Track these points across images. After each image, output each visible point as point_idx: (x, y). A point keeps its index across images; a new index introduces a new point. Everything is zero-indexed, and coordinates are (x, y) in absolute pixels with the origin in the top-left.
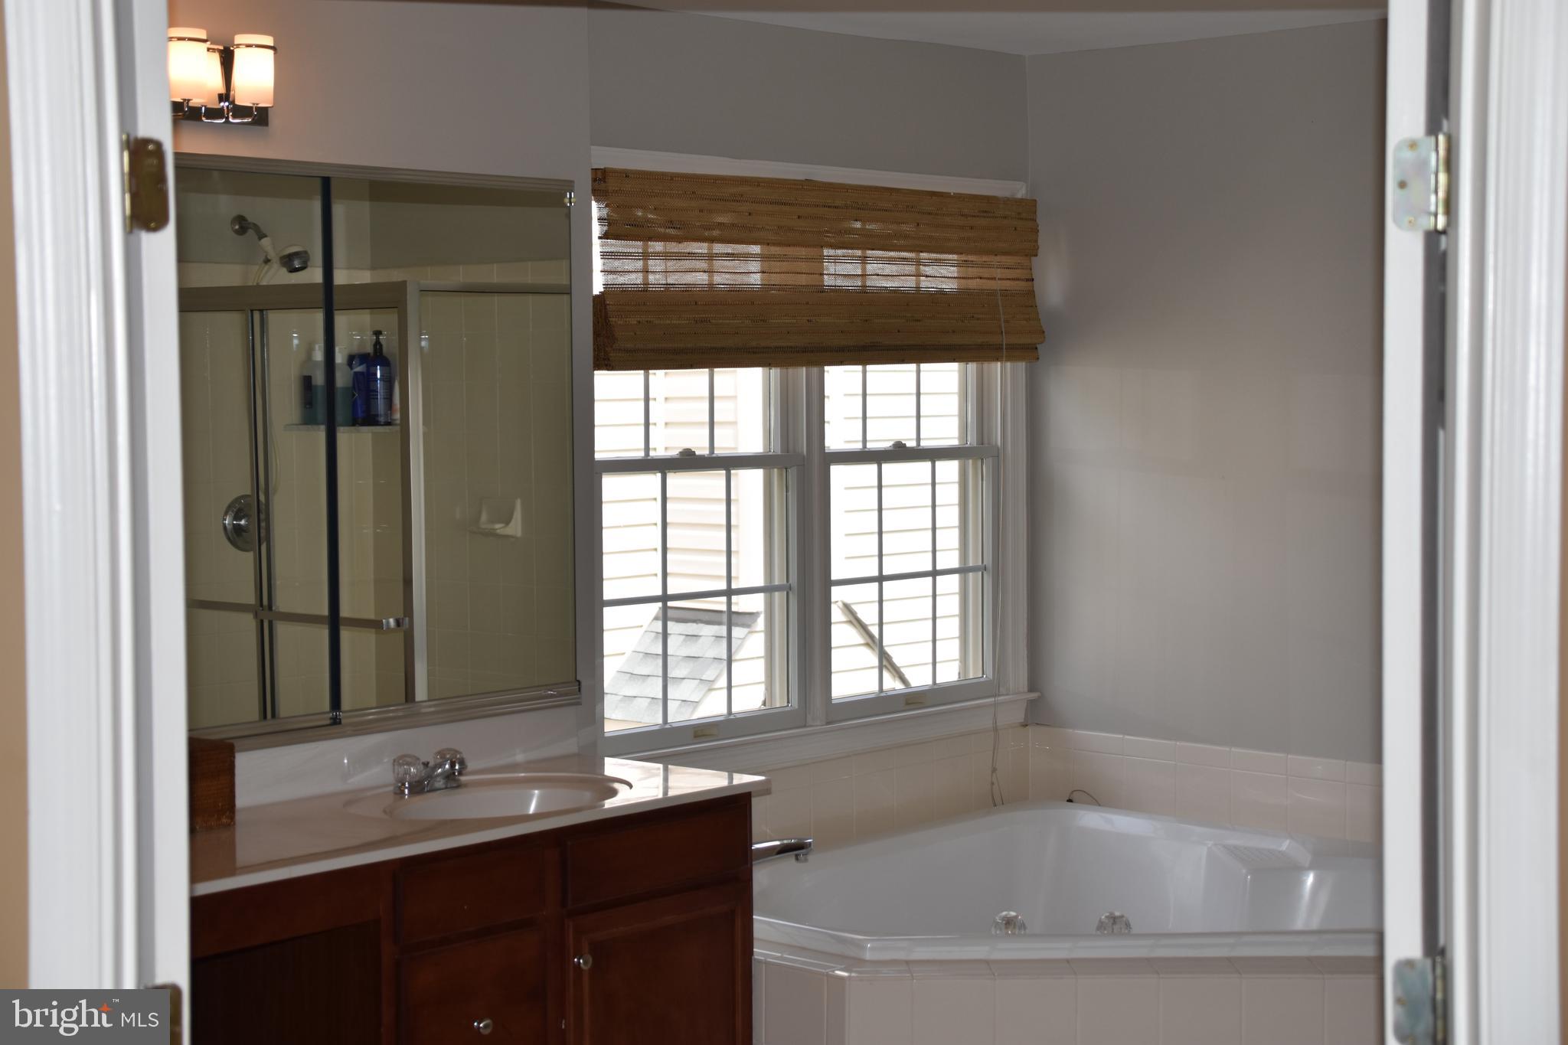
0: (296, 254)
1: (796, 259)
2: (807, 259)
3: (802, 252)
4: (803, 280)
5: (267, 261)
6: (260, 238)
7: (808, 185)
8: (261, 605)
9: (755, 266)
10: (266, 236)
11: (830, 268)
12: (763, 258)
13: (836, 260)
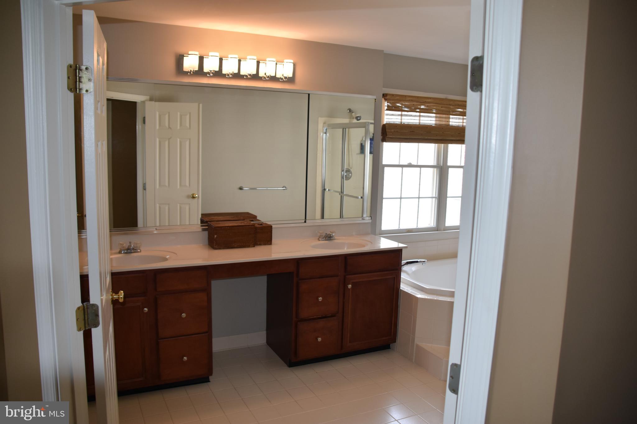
0: (358, 117)
1: (442, 118)
2: (445, 118)
3: (444, 116)
4: (444, 123)
5: (353, 118)
6: (352, 113)
7: (446, 99)
8: (342, 192)
9: (434, 119)
10: (353, 112)
11: (451, 120)
12: (436, 117)
13: (452, 118)
